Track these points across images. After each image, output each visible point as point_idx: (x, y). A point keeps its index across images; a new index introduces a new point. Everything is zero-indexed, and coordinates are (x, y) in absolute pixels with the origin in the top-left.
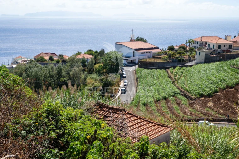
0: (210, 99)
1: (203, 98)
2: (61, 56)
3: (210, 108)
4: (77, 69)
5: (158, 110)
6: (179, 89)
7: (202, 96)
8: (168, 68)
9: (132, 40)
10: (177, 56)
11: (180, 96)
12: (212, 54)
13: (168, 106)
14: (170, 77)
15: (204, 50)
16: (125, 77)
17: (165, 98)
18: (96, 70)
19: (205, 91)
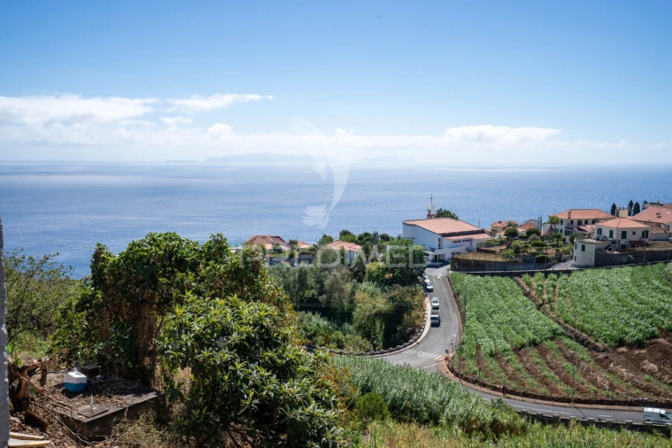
0: (643, 351)
1: (623, 349)
2: (292, 243)
3: (652, 373)
4: (338, 275)
5: (527, 368)
6: (559, 323)
7: (621, 343)
8: (519, 275)
9: (430, 216)
10: (534, 250)
11: (567, 341)
12: (610, 250)
13: (548, 363)
14: (527, 294)
15: (590, 240)
16: (431, 291)
17: (534, 344)
18: (371, 274)
19: (626, 333)
